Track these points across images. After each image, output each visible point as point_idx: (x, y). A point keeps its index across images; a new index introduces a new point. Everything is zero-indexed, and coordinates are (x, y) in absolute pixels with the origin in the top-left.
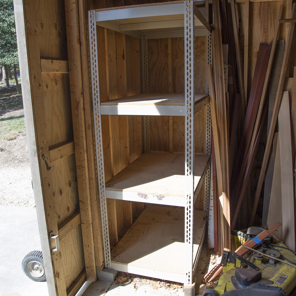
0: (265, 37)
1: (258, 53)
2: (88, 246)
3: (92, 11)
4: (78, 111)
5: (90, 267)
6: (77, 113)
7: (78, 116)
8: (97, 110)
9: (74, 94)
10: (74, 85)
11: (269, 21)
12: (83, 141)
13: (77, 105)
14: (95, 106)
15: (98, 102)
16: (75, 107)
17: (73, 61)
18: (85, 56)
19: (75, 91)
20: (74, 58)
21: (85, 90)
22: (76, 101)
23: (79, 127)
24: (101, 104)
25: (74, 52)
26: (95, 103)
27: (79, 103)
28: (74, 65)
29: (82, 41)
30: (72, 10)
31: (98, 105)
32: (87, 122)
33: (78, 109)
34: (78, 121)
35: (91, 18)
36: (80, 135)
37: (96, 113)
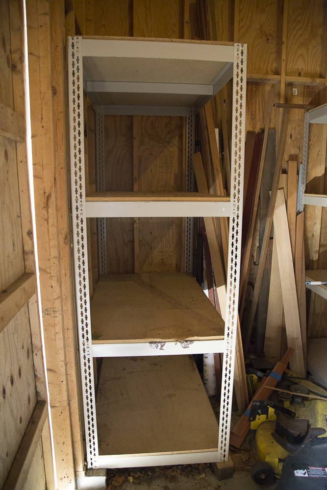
0: (253, 124)
2: (64, 443)
3: (75, 38)
4: (48, 212)
5: (66, 477)
6: (46, 215)
7: (47, 220)
8: (79, 210)
9: (40, 179)
10: (42, 165)
11: (257, 106)
12: (56, 264)
13: (45, 200)
14: (77, 202)
15: (81, 196)
16: (43, 204)
17: (40, 120)
18: (61, 113)
19: (42, 176)
20: (42, 115)
21: (60, 174)
22: (45, 193)
23: (50, 240)
24: (87, 200)
25: (43, 103)
26: (77, 197)
27: (50, 197)
28: (43, 127)
29: (56, 86)
30: (41, 26)
31: (81, 201)
32: (62, 231)
33: (47, 208)
34: (48, 229)
35: (73, 49)
36: (50, 255)
37: (77, 214)
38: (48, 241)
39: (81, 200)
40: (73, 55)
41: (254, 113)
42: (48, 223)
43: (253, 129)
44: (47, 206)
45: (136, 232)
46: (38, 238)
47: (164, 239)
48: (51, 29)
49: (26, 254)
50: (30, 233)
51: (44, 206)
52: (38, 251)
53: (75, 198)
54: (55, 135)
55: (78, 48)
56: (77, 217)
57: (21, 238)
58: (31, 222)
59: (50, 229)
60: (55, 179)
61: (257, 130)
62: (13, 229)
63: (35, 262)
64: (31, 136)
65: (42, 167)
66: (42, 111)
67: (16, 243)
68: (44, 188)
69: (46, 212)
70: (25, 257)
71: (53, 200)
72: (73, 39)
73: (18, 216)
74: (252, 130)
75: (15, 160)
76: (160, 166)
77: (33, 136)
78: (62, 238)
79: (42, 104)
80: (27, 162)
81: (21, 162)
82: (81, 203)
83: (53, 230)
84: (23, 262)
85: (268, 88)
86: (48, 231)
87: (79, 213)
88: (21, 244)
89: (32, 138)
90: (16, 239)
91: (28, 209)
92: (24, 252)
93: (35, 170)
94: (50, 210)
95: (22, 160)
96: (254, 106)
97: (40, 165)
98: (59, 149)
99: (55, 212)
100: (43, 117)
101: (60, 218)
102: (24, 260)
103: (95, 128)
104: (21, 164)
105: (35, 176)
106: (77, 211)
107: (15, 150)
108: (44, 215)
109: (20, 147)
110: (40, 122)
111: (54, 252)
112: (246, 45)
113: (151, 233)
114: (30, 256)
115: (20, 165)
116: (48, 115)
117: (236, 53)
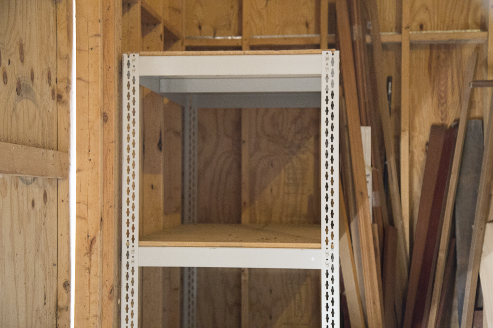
0: (442, 113)
1: (427, 144)
3: (131, 55)
4: (90, 260)
6: (88, 263)
7: (89, 269)
8: (130, 257)
9: (83, 220)
10: (86, 203)
11: (449, 82)
12: (95, 325)
13: (89, 245)
14: (128, 247)
15: (133, 239)
16: (85, 250)
17: (87, 151)
18: (112, 142)
19: (86, 215)
20: (89, 146)
21: (108, 214)
22: (88, 236)
23: (90, 293)
24: (140, 245)
25: (91, 134)
26: (128, 241)
27: (94, 241)
28: (90, 160)
29: (107, 112)
30: (92, 49)
31: (133, 246)
32: (107, 283)
33: (90, 254)
34: (89, 280)
35: (129, 67)
36: (89, 312)
37: (128, 262)
38: (88, 294)
39: (133, 244)
40: (129, 75)
41: (443, 95)
42: (90, 273)
43: (442, 120)
44: (90, 252)
45: (245, 289)
46: (76, 291)
47: (292, 303)
48: (104, 49)
49: (60, 311)
50: (67, 285)
51: (86, 252)
52: (76, 308)
53: (126, 242)
54: (105, 167)
55: (134, 66)
56: (128, 266)
57: (55, 290)
58: (69, 271)
59: (92, 281)
60: (102, 220)
61: (450, 122)
62: (46, 279)
63: (69, 321)
64: (76, 171)
65: (87, 205)
66: (89, 142)
67: (48, 296)
68: (88, 231)
69: (89, 259)
70: (59, 313)
71: (97, 245)
72: (129, 57)
73: (54, 265)
74: (440, 122)
75: (55, 201)
76: (284, 183)
77: (78, 171)
78: (106, 292)
79: (89, 133)
80: (68, 202)
81: (63, 201)
82: (133, 249)
83: (96, 281)
84: (55, 321)
85: (468, 52)
86: (89, 283)
87: (130, 260)
88: (55, 298)
89: (76, 172)
90: (48, 291)
91: (67, 256)
92: (57, 308)
93: (78, 209)
94: (93, 257)
95: (63, 199)
96: (442, 83)
97: (85, 204)
98: (108, 184)
99: (99, 260)
100: (91, 148)
101: (105, 266)
102: (57, 318)
103: (183, 129)
104: (62, 203)
105: (78, 217)
106: (128, 258)
107: (56, 189)
108: (86, 263)
109: (62, 185)
110: (87, 155)
111: (95, 310)
112: (338, 52)
113: (271, 291)
114: (64, 313)
115: (61, 205)
116: (97, 147)
117: (325, 62)
